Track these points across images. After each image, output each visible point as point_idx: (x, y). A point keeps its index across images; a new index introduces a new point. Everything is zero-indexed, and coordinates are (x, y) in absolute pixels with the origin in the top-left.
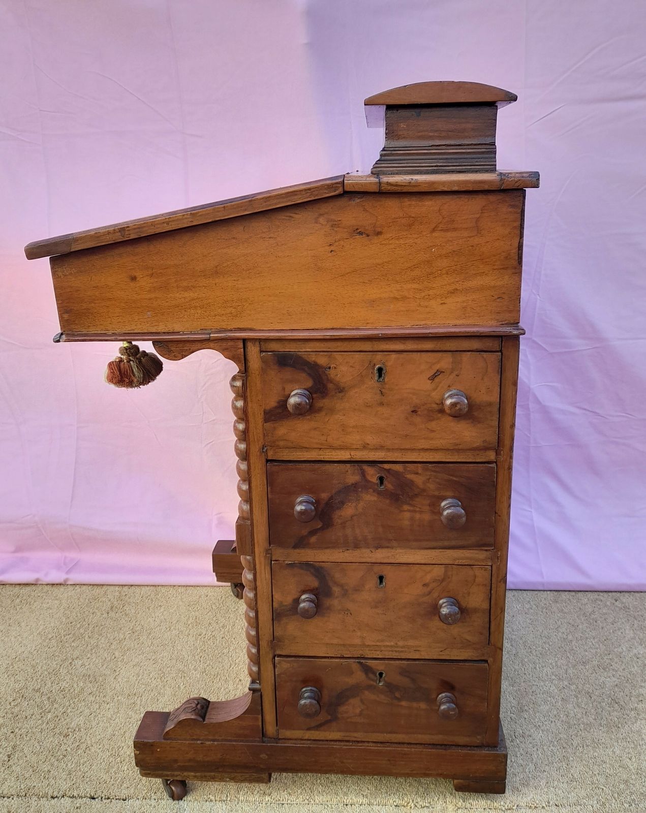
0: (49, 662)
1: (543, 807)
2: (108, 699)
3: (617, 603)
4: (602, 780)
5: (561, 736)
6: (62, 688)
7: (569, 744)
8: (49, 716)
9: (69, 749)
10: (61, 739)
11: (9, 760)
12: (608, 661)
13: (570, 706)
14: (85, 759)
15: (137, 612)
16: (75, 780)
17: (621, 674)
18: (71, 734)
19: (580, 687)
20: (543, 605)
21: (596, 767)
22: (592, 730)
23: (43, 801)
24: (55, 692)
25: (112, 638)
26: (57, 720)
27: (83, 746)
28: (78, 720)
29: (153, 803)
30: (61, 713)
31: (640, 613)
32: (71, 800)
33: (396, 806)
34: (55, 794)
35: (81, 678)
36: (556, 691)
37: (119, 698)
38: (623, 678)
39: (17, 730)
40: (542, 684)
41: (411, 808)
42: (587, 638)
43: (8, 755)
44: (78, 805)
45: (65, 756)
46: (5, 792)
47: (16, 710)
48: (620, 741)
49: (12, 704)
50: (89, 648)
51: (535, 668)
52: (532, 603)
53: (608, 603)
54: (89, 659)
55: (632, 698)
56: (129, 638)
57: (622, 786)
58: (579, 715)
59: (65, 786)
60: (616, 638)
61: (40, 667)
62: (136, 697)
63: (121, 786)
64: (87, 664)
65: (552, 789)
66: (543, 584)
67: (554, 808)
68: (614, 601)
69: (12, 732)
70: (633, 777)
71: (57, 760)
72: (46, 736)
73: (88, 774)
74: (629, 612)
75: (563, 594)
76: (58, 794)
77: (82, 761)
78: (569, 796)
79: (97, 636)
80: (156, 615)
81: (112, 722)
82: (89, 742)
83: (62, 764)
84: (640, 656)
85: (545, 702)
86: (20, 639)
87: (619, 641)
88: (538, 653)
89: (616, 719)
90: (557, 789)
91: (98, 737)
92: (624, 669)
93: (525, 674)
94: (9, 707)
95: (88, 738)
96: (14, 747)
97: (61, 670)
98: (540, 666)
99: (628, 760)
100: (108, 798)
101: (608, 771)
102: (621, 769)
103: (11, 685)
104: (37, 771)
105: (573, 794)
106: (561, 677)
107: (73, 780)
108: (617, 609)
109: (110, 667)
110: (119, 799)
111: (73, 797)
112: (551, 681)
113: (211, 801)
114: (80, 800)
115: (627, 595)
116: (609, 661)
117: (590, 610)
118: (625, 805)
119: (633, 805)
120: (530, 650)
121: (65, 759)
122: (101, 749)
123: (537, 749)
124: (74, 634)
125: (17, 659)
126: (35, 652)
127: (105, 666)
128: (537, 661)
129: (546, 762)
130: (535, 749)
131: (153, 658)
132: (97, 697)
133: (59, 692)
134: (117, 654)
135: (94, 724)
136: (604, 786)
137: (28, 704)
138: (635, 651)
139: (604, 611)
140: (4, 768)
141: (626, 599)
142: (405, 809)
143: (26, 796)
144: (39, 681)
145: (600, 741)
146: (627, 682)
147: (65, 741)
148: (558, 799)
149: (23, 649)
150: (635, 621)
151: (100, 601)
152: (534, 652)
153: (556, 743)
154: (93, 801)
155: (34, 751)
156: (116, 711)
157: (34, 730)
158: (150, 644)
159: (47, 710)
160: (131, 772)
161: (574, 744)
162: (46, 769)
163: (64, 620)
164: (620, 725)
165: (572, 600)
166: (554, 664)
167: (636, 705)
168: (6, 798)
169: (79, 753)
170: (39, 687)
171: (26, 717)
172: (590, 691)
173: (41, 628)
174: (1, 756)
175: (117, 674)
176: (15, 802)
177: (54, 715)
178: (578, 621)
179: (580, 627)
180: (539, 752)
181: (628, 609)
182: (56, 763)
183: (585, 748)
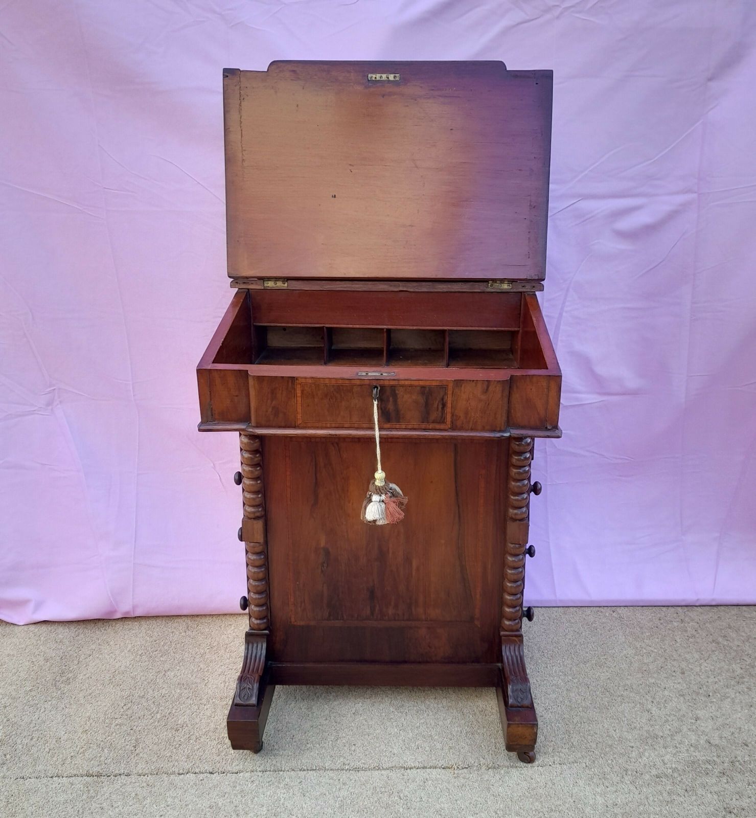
0: (146, 674)
1: (550, 765)
2: (204, 701)
3: (614, 614)
4: (594, 746)
5: (565, 716)
6: (163, 694)
7: (571, 721)
8: (158, 716)
9: (182, 740)
10: (174, 733)
11: (135, 750)
12: (603, 661)
13: (572, 695)
14: (198, 747)
16: (194, 761)
17: (613, 670)
18: (180, 729)
19: (582, 680)
21: (589, 737)
22: (588, 711)
23: (172, 777)
24: (158, 698)
25: (194, 652)
26: (166, 719)
27: (194, 737)
28: (183, 718)
29: (260, 774)
30: (167, 714)
31: (631, 622)
32: (195, 775)
33: (443, 768)
34: (181, 772)
35: (177, 686)
36: (562, 684)
37: (214, 700)
38: (614, 673)
39: (135, 727)
40: (552, 679)
41: (454, 769)
42: (588, 643)
43: (134, 746)
44: (201, 778)
45: (180, 745)
46: (140, 772)
47: (129, 712)
48: (608, 719)
49: (125, 708)
50: (176, 662)
51: (547, 667)
52: (545, 615)
53: (607, 614)
54: (179, 671)
55: (620, 688)
56: (209, 652)
57: (608, 749)
58: (579, 701)
59: (187, 766)
60: (611, 642)
61: (139, 678)
63: (232, 764)
64: (178, 675)
65: (557, 753)
66: (556, 602)
67: (558, 765)
68: (612, 612)
69: (131, 729)
70: (616, 743)
71: (175, 748)
72: (160, 731)
73: (204, 757)
74: (624, 621)
75: (571, 608)
76: (184, 771)
77: (195, 748)
78: (570, 757)
79: (180, 651)
80: (229, 632)
82: (197, 734)
83: (180, 751)
84: (629, 656)
85: (554, 691)
86: (114, 656)
87: (613, 644)
88: (549, 655)
89: (606, 703)
90: (560, 754)
91: (204, 730)
92: (615, 666)
94: (122, 710)
95: (195, 732)
96: (136, 740)
97: (158, 680)
98: (551, 665)
99: (613, 732)
100: (224, 773)
101: (598, 739)
102: (607, 738)
103: (119, 694)
104: (161, 756)
105: (572, 756)
106: (566, 673)
107: (192, 762)
108: (614, 619)
109: (199, 676)
110: (233, 773)
111: (195, 773)
112: (559, 677)
113: (304, 770)
114: (202, 774)
115: (622, 608)
117: (592, 620)
118: (609, 761)
119: (614, 761)
120: (543, 654)
121: (181, 747)
122: (209, 739)
124: (160, 650)
125: (117, 672)
126: (131, 666)
127: (194, 676)
128: (549, 662)
129: (554, 735)
130: (545, 726)
132: (195, 701)
133: (161, 697)
134: (202, 666)
135: (198, 720)
136: (595, 750)
137: (138, 708)
138: (625, 652)
139: (604, 620)
140: (133, 756)
141: (620, 610)
142: (450, 770)
143: (157, 774)
144: (142, 689)
145: (594, 719)
146: (616, 676)
147: (177, 734)
148: (561, 760)
149: (119, 664)
150: (628, 629)
152: (546, 655)
153: (561, 721)
154: (212, 775)
155: (154, 742)
156: (213, 710)
157: (149, 727)
158: (228, 656)
159: (155, 712)
160: (237, 755)
161: (574, 721)
162: (167, 755)
164: (610, 708)
165: (578, 612)
166: (561, 664)
167: (623, 692)
168: (142, 777)
169: (191, 742)
170: (143, 694)
171: (139, 717)
172: (589, 683)
173: (130, 646)
174: (128, 746)
175: (207, 681)
176: (150, 779)
177: (162, 715)
178: (582, 629)
179: (584, 634)
180: (548, 728)
181: (623, 619)
182: (174, 750)
183: (583, 724)
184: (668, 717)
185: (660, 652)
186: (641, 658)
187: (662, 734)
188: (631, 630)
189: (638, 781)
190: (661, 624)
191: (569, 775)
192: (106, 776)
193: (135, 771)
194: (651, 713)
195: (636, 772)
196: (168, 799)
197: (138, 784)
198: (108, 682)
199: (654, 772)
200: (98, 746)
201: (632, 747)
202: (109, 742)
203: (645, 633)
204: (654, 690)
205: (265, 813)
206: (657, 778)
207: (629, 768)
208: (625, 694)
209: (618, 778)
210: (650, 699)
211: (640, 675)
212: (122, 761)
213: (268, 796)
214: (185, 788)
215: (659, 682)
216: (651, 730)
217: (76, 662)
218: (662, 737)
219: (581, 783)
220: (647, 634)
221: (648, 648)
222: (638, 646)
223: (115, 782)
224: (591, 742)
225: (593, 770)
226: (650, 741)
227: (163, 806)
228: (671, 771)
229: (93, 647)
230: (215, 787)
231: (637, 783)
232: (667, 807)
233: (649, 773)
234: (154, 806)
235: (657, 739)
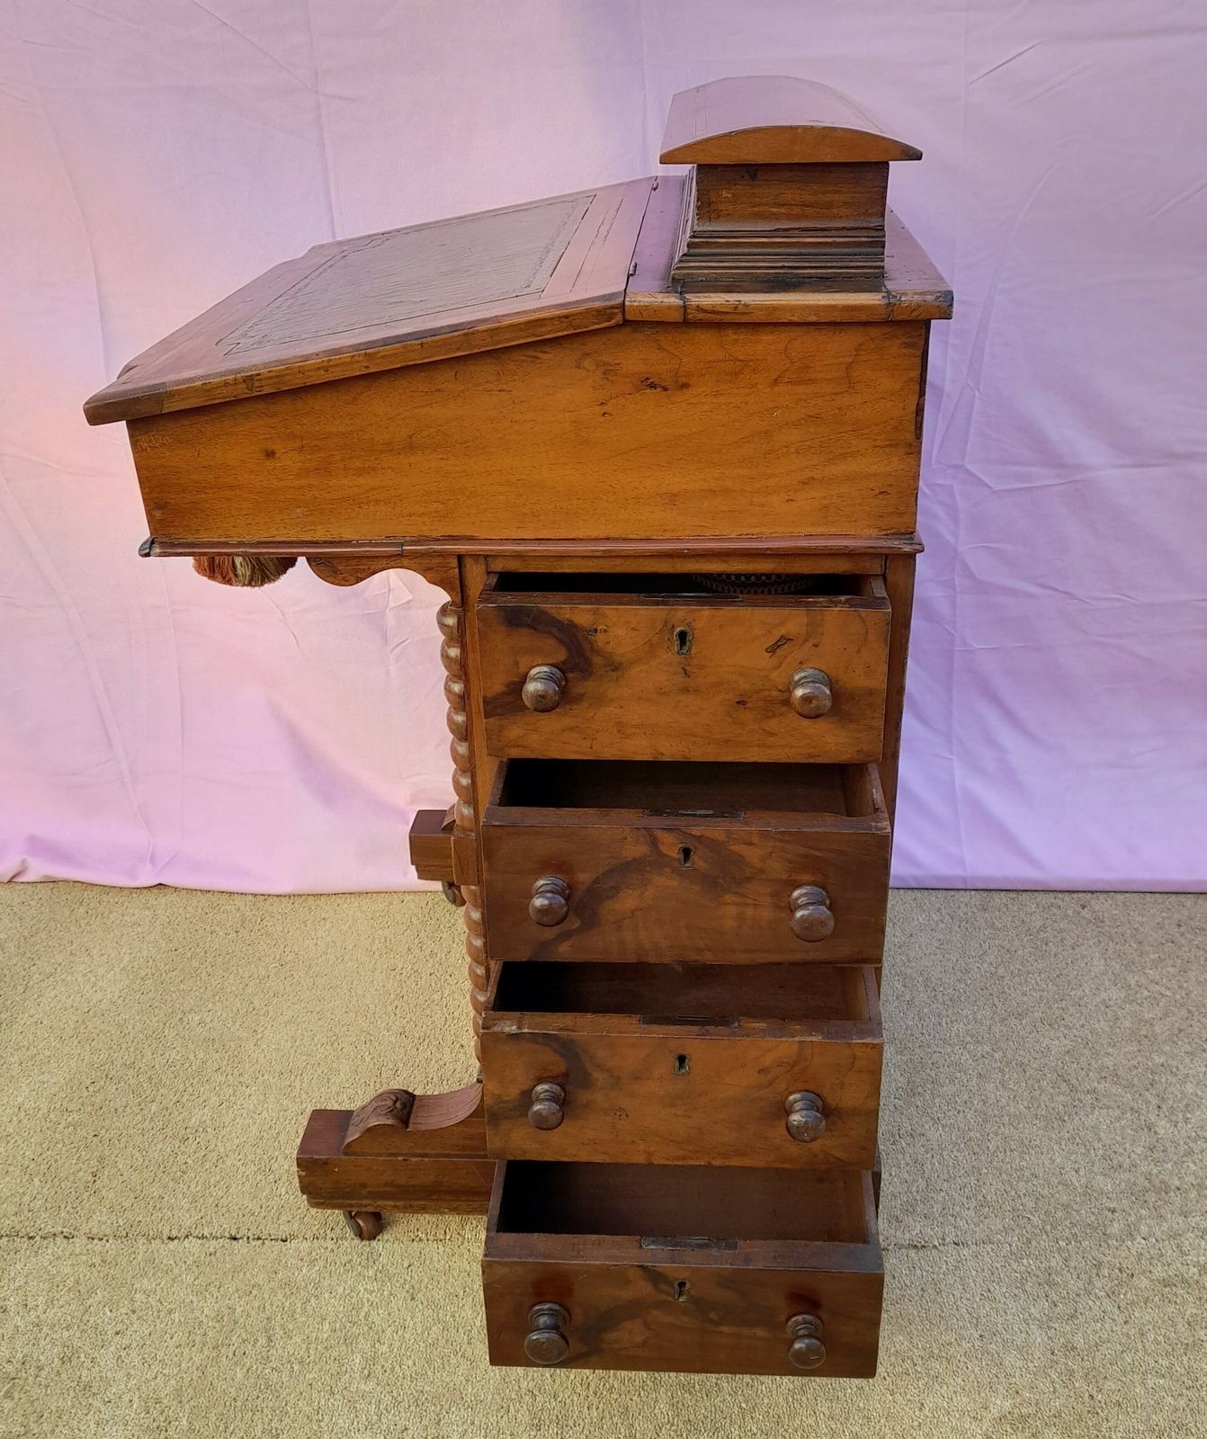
0: (145, 1018)
1: (935, 1247)
2: (246, 1079)
3: (1085, 913)
4: (1031, 1204)
5: (972, 1134)
6: (170, 1061)
7: (984, 1147)
8: (154, 1108)
9: (190, 1161)
10: (177, 1146)
11: (95, 1181)
12: (1057, 1013)
13: (990, 1087)
14: (218, 1177)
15: (286, 929)
16: (203, 1211)
17: (1077, 1034)
18: (191, 1137)
19: (1010, 1054)
20: (962, 915)
21: (1022, 1184)
22: (1021, 1125)
23: (156, 1244)
24: (160, 1068)
25: (246, 975)
26: (167, 1114)
27: (213, 1157)
28: (201, 1113)
29: (330, 1244)
30: (172, 1103)
31: (1120, 930)
32: (200, 1242)
34: (174, 1233)
35: (200, 1044)
36: (971, 1061)
37: (266, 1077)
38: (1079, 1040)
39: (103, 1132)
40: (949, 1050)
42: (1029, 973)
43: (93, 1172)
44: (212, 1250)
45: (184, 1172)
46: (95, 1231)
47: (99, 1099)
48: (1063, 1143)
49: (91, 1089)
50: (209, 993)
51: (940, 1024)
52: (943, 911)
53: (1070, 912)
54: (211, 1013)
55: (1091, 1074)
56: (276, 974)
57: (1059, 1214)
58: (1003, 1100)
59: (188, 1222)
60: (1075, 973)
61: (130, 1027)
62: (293, 1076)
63: (278, 1219)
64: (208, 1020)
65: (950, 1218)
66: (964, 880)
67: (951, 1248)
68: (1080, 909)
69: (95, 1135)
70: (1079, 1200)
71: (172, 1180)
72: (150, 1140)
73: (224, 1201)
74: (1102, 927)
75: (996, 896)
76: (179, 1232)
77: (212, 1180)
78: (977, 1229)
79: (221, 971)
80: (319, 934)
81: (256, 1116)
82: (222, 1150)
83: (181, 1185)
84: (1111, 1003)
85: (952, 1081)
86: (93, 979)
87: (1079, 977)
88: (946, 998)
89: (1061, 1107)
90: (958, 1219)
91: (236, 1142)
92: (1083, 1026)
93: (923, 1034)
94: (86, 1094)
95: (219, 1144)
96: (101, 1160)
97: (166, 1031)
98: (949, 1020)
99: (1074, 1173)
100: (259, 1238)
101: (1040, 1190)
102: (1060, 1187)
103: (86, 1058)
104: (141, 1197)
105: (982, 1226)
106: (981, 1038)
107: (200, 1210)
108: (1084, 922)
109: (246, 1024)
110: (277, 1240)
111: (203, 1237)
112: (964, 1045)
113: (421, 1240)
114: (214, 1242)
115: (1102, 897)
116: (1061, 1011)
117: (1039, 923)
118: (1060, 1242)
119: (1073, 1243)
120: (933, 994)
121: (186, 1177)
122: (242, 1162)
123: (933, 1156)
124: (183, 969)
125: (91, 1013)
126: (120, 1001)
127: (238, 1023)
128: (944, 1012)
129: (946, 1176)
130: (929, 1156)
131: (318, 1009)
132: (229, 1077)
133: (166, 1067)
134: (256, 1003)
135: (228, 1119)
136: (1032, 1214)
137: (117, 1089)
138: (1104, 995)
139: (1061, 926)
140: (88, 1193)
141: (1098, 904)
143: (127, 1236)
144: (132, 1050)
145: (1033, 1142)
146: (1085, 1048)
147: (183, 1148)
148: (959, 1233)
149: (99, 995)
150: (1111, 944)
151: (221, 910)
152: (940, 996)
153: (962, 1145)
154: (234, 1243)
155: (135, 1165)
156: (262, 1098)
157: (132, 1132)
158: (310, 985)
159: (149, 1099)
160: (292, 1198)
161: (991, 1147)
162: (155, 1194)
163: (163, 945)
164: (1066, 1118)
165: (1010, 906)
166: (970, 1017)
167: (1096, 1084)
168: (96, 1241)
169: (207, 1167)
170: (132, 1059)
171: (116, 1110)
172: (1025, 1061)
173: (127, 958)
174: (82, 1173)
175: (259, 1036)
176: (112, 1247)
177: (161, 1106)
178: (1017, 943)
179: (1020, 953)
180: (935, 1161)
181: (1102, 922)
182: (171, 1184)
183: (1008, 1154)
184: (1191, 1145)
185: (1178, 997)
186: (1138, 1008)
187: (1177, 1183)
188: (1118, 947)
189: (1123, 1291)
190: (1182, 935)
191: (974, 1273)
192: (25, 1239)
193: (85, 1228)
194: (1156, 1133)
195: (1120, 1270)
196: (138, 1296)
197: (84, 1258)
198: (71, 1033)
199: (1159, 1272)
200: (25, 1169)
201: (1113, 1211)
202: (45, 1161)
203: (1147, 954)
204: (1164, 1080)
205: (326, 1336)
206: (1165, 1286)
207: (1105, 1259)
208: (1101, 1087)
209: (1080, 1284)
210: (1155, 1101)
211: (1133, 1047)
212: (63, 1206)
213: (338, 1297)
214: (176, 1271)
215: (1175, 1063)
216: (1155, 1171)
217: (21, 989)
218: (1179, 1189)
219: (998, 1291)
220: (1152, 956)
221: (1151, 987)
222: (1133, 982)
223: (40, 1251)
224: (1025, 1195)
225: (1025, 1261)
226: (1151, 1197)
227: (124, 1311)
228: (1196, 1270)
229: (59, 958)
230: (235, 1271)
231: (1122, 1296)
232: (1185, 1358)
233: (1148, 1274)
234: (107, 1309)
235: (1166, 1193)
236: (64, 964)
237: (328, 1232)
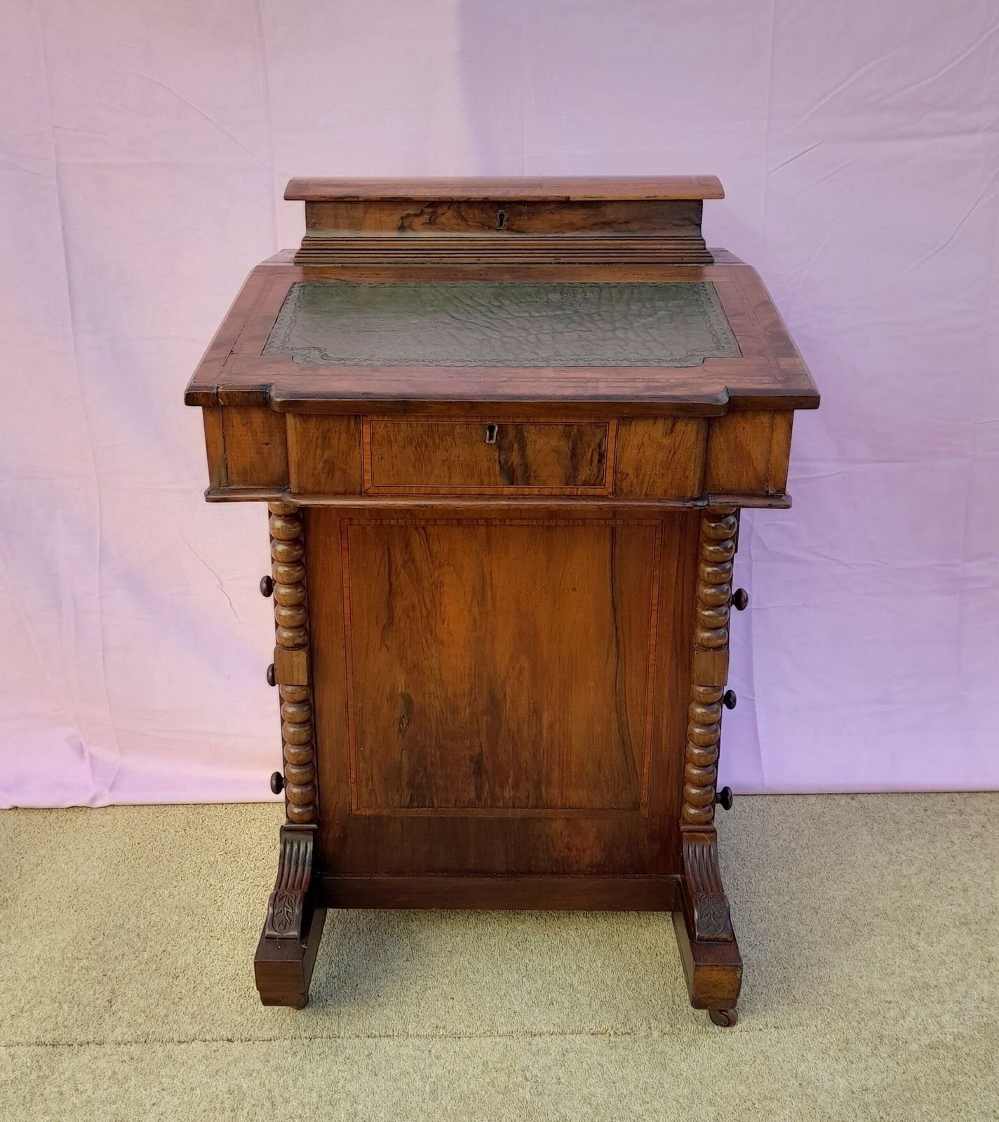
0: (125, 893)
1: (760, 1030)
2: (215, 934)
5: (781, 955)
6: (152, 923)
7: (791, 964)
8: (146, 955)
9: (183, 991)
10: (171, 981)
11: (111, 1006)
12: (839, 872)
13: (793, 923)
14: (209, 1001)
15: (224, 828)
17: (854, 886)
18: (181, 975)
19: (805, 901)
20: (759, 806)
21: (821, 988)
22: (818, 948)
23: (170, 1046)
24: (145, 928)
25: (199, 861)
26: (158, 960)
27: (202, 987)
28: (184, 958)
29: (306, 1042)
30: (160, 953)
32: (204, 1043)
33: (593, 1034)
34: (183, 1038)
35: (173, 910)
36: (776, 907)
37: (232, 932)
38: (856, 891)
39: (110, 973)
41: (610, 1035)
42: (814, 846)
43: (108, 1000)
44: (214, 1048)
45: (180, 998)
46: (119, 1039)
47: (101, 950)
48: (849, 960)
49: (93, 943)
50: (172, 874)
51: (750, 882)
54: (177, 888)
55: (866, 913)
56: (222, 860)
57: (851, 1005)
58: (803, 933)
59: (192, 1030)
60: (850, 845)
61: (114, 899)
62: (253, 932)
63: (262, 1027)
64: (176, 893)
65: (770, 1011)
67: (773, 1030)
68: (850, 800)
69: (104, 975)
70: (863, 996)
71: (173, 1004)
72: (149, 977)
73: (218, 1017)
74: (867, 813)
76: (187, 1037)
77: (204, 1003)
78: (791, 1018)
79: (178, 859)
80: (252, 830)
82: (208, 983)
83: (181, 1007)
84: (879, 865)
87: (852, 848)
88: (753, 865)
89: (846, 936)
90: (776, 1012)
91: (218, 977)
92: (858, 881)
93: (738, 889)
94: (89, 946)
95: (204, 979)
96: (113, 992)
97: (144, 902)
98: (757, 879)
99: (859, 979)
100: (249, 1040)
101: (834, 991)
102: (849, 989)
104: (151, 1015)
105: (794, 1015)
106: (781, 891)
107: (200, 1024)
108: (853, 810)
109: (207, 896)
111: (205, 1041)
113: (375, 1037)
114: (215, 1043)
116: (841, 872)
121: (182, 1002)
122: (226, 991)
124: (147, 858)
125: (80, 891)
126: (101, 881)
127: (200, 895)
128: (753, 875)
129: (765, 984)
130: (751, 970)
131: (262, 883)
132: (202, 932)
133: (149, 928)
135: (207, 961)
136: (830, 1006)
137: (114, 943)
138: (872, 859)
139: (837, 812)
140: (108, 1015)
142: (603, 1036)
143: (145, 1042)
144: (119, 915)
145: (826, 960)
146: (860, 895)
147: (176, 983)
148: (778, 1021)
150: (875, 824)
151: (169, 814)
152: (748, 864)
153: (775, 963)
154: (231, 1044)
155: (141, 995)
156: (231, 947)
157: (132, 972)
159: (141, 949)
160: (270, 1014)
161: (796, 964)
162: (162, 1013)
163: (127, 840)
164: (851, 943)
166: (773, 877)
167: (871, 920)
168: (122, 1046)
169: (198, 995)
170: (121, 922)
171: (116, 958)
173: (99, 851)
174: (100, 1001)
175: (220, 904)
176: (135, 1049)
177: (152, 954)
178: (804, 825)
179: (807, 832)
180: (756, 973)
181: (867, 809)
182: (172, 1007)
183: (810, 967)
184: (944, 957)
185: (928, 859)
186: (898, 867)
187: (935, 983)
188: (881, 826)
189: (900, 1053)
190: (928, 817)
191: (791, 1045)
192: (66, 1046)
193: (111, 1038)
194: (917, 951)
195: (897, 1040)
196: (164, 1080)
197: (116, 1057)
198: (67, 905)
199: (925, 1040)
200: (54, 1000)
201: (890, 1002)
202: (69, 994)
203: (904, 830)
204: (921, 916)
205: (315, 1101)
206: (931, 1049)
207: (885, 1033)
208: (876, 921)
209: (869, 1050)
210: (915, 930)
211: (897, 894)
212: (90, 1023)
213: (319, 1076)
214: (190, 1062)
215: (929, 904)
216: (918, 976)
217: (16, 875)
218: (936, 986)
219: (810, 1056)
220: (907, 832)
221: (910, 853)
222: (894, 851)
223: (80, 1054)
224: (824, 994)
225: (828, 1036)
226: (917, 994)
227: (154, 1090)
228: (951, 1037)
229: (43, 852)
230: (236, 1061)
231: (899, 1057)
232: (949, 1093)
233: (917, 1041)
234: (142, 1089)
235: (928, 990)
236: (47, 856)
237: (302, 1033)
